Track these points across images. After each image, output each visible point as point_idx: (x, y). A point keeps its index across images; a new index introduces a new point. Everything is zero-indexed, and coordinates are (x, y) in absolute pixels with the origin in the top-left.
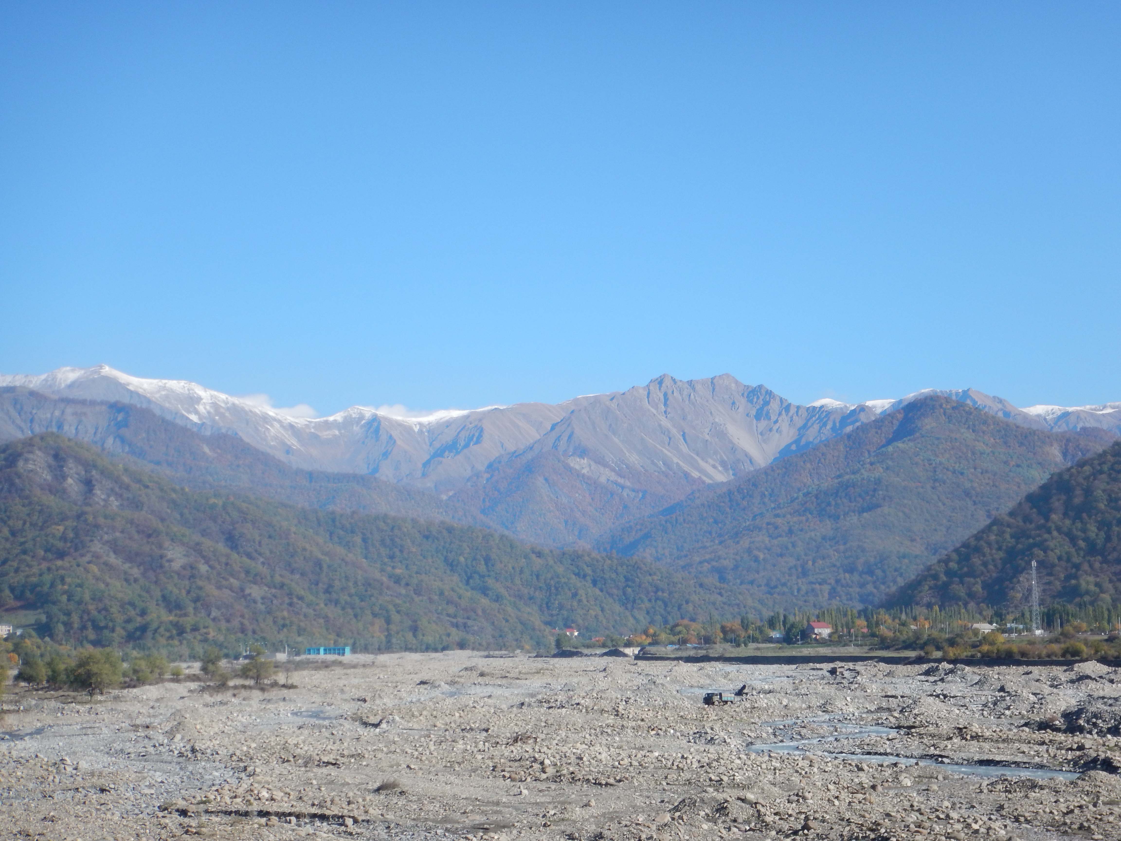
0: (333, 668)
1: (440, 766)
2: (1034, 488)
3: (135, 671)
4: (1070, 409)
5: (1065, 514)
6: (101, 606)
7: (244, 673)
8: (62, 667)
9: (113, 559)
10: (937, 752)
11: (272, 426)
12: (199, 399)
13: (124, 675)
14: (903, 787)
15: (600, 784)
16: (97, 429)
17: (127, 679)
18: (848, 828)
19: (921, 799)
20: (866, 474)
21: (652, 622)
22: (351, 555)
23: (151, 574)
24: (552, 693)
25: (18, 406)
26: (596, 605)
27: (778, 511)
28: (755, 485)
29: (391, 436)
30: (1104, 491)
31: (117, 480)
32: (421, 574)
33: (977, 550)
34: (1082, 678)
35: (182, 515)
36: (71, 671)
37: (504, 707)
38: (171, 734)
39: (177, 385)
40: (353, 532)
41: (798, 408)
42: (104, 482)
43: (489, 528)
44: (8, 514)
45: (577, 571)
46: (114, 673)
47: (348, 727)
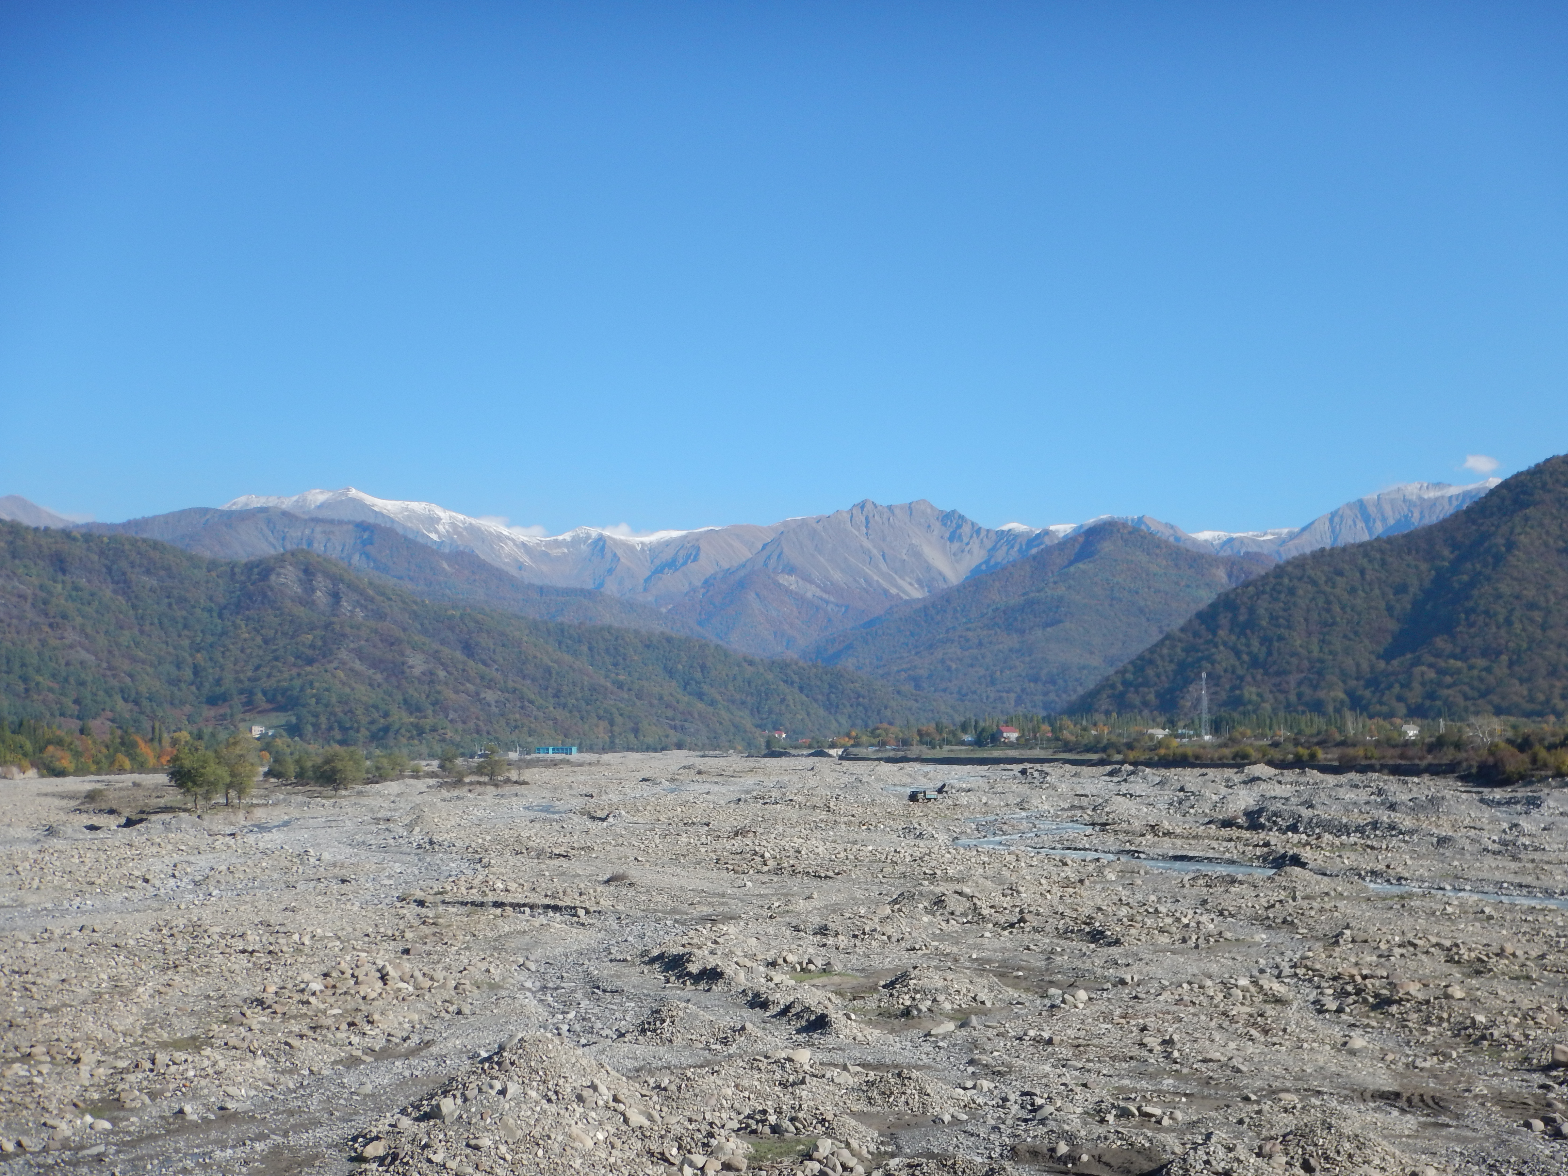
0: (561, 766)
1: (666, 859)
2: (1202, 606)
3: (378, 768)
4: (1235, 535)
5: (1231, 631)
6: (347, 708)
7: (479, 770)
8: (309, 764)
9: (358, 665)
10: (1133, 848)
11: (506, 544)
12: (439, 519)
13: (367, 772)
14: (1107, 881)
15: (820, 877)
16: (344, 546)
17: (370, 776)
18: (1062, 922)
19: (1128, 893)
20: (1049, 593)
21: (853, 726)
22: (577, 662)
23: (393, 680)
24: (765, 790)
25: (271, 525)
26: (802, 709)
27: (969, 625)
28: (948, 601)
29: (615, 554)
30: (1266, 610)
31: (362, 593)
32: (642, 680)
33: (1151, 662)
34: (1254, 780)
35: (422, 625)
36: (317, 768)
37: (722, 802)
38: (410, 827)
39: (418, 506)
40: (580, 642)
41: (988, 531)
42: (350, 595)
43: (705, 638)
44: (261, 623)
45: (785, 678)
46: (358, 770)
47: (577, 820)
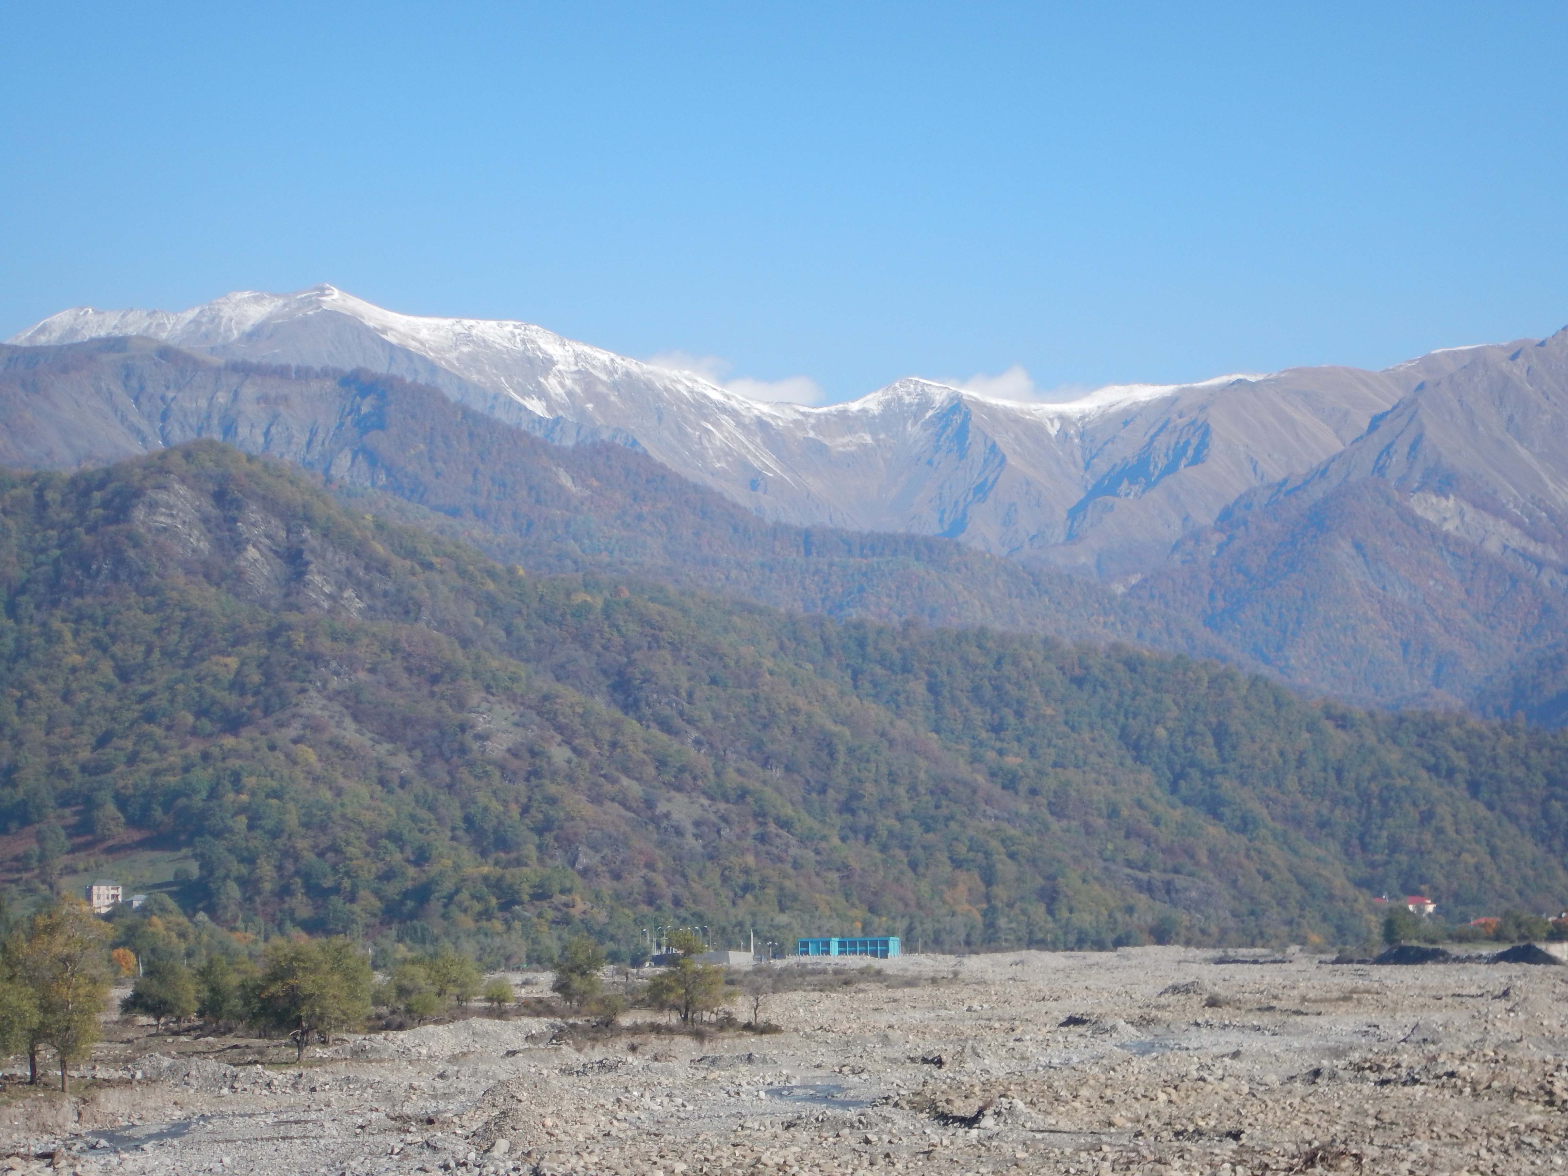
0: (862, 986)
3: (403, 991)
6: (324, 841)
7: (656, 997)
8: (233, 980)
9: (350, 733)
11: (717, 424)
12: (548, 363)
13: (377, 1000)
16: (313, 433)
17: (384, 1010)
22: (901, 724)
23: (439, 768)
24: (1385, 1047)
25: (134, 383)
26: (1477, 841)
29: (994, 445)
31: (359, 551)
32: (1063, 767)
35: (509, 630)
36: (253, 990)
37: (1272, 1079)
38: (484, 1138)
39: (495, 332)
40: (906, 670)
42: (329, 555)
43: (1224, 660)
44: (111, 628)
45: (1432, 761)
46: (353, 996)
47: (902, 1123)
